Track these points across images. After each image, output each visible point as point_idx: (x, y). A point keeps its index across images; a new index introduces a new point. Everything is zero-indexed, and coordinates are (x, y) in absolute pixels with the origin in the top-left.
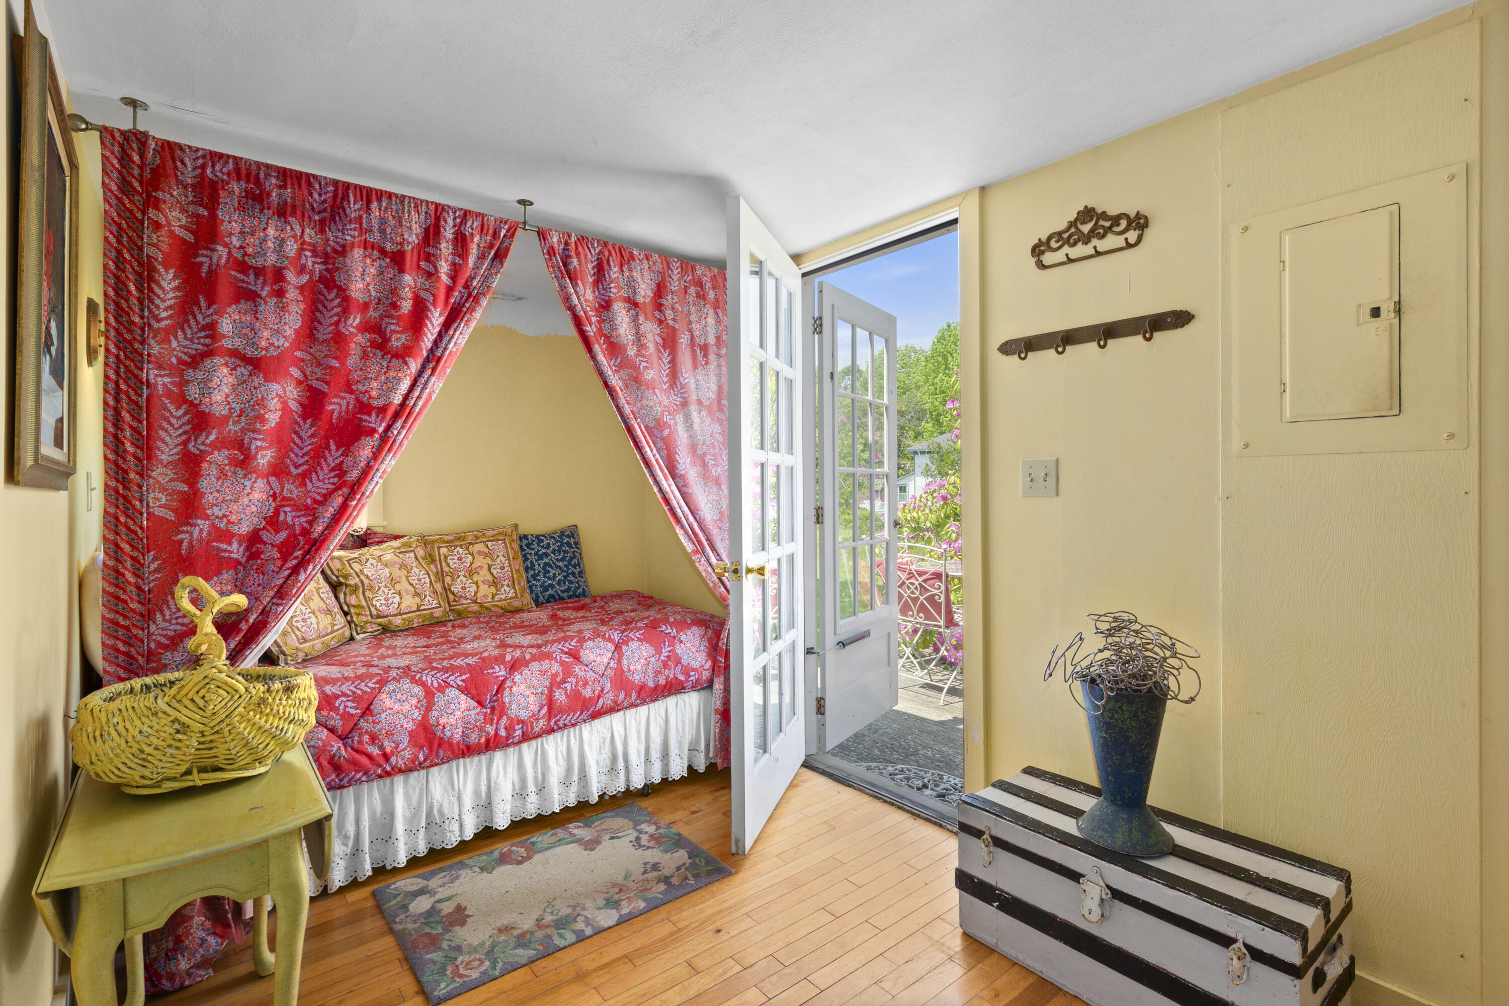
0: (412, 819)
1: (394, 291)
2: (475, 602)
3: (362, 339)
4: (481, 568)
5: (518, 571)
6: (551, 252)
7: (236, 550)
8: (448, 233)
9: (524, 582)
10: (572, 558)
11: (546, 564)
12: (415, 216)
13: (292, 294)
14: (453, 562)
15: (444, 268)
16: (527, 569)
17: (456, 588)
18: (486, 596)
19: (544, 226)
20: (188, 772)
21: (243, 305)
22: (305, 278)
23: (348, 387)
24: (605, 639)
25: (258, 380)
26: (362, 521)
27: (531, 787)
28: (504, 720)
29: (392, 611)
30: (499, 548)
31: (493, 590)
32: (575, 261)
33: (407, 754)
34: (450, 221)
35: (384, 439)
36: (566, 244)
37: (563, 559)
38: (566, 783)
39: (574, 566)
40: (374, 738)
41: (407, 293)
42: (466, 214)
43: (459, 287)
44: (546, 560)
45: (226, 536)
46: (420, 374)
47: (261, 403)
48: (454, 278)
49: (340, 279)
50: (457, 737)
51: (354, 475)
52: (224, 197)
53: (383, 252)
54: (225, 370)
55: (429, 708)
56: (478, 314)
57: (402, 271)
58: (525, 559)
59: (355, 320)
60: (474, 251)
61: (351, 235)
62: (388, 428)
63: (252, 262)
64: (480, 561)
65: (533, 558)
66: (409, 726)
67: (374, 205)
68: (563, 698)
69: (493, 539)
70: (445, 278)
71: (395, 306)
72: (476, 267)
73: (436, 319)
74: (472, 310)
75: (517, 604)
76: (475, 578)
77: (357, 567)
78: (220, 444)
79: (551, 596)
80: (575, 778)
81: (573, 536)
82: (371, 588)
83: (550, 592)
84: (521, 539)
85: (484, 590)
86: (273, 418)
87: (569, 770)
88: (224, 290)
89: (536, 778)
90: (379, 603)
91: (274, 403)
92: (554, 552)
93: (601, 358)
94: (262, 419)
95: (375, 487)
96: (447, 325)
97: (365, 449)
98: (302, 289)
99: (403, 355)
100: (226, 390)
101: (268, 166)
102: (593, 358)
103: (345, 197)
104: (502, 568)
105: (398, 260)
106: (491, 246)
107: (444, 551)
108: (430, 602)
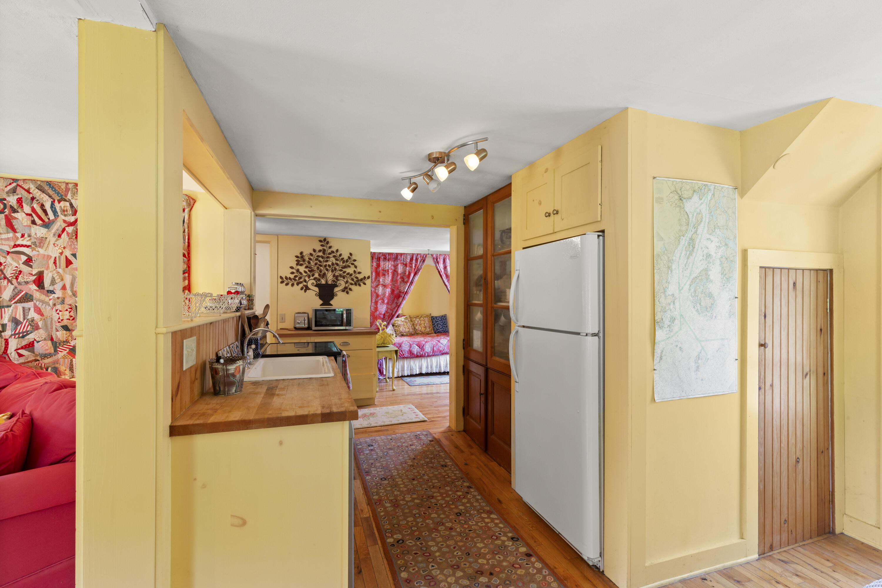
0: (408, 368)
1: (405, 271)
2: (421, 331)
3: (400, 280)
4: (422, 324)
5: (431, 325)
6: (434, 259)
7: (382, 316)
8: (414, 258)
9: (432, 328)
10: (444, 323)
11: (438, 324)
12: (409, 256)
13: (390, 274)
14: (416, 322)
15: (414, 265)
16: (433, 325)
17: (417, 328)
18: (423, 330)
19: (432, 253)
20: (382, 344)
21: (383, 277)
22: (392, 270)
23: (398, 289)
24: (446, 339)
25: (385, 289)
26: (400, 312)
27: (429, 367)
28: (424, 351)
29: (404, 332)
30: (426, 319)
31: (425, 329)
32: (439, 259)
33: (407, 355)
34: (415, 256)
35: (404, 297)
36: (437, 256)
37: (442, 323)
38: (436, 367)
39: (445, 325)
40: (401, 351)
41: (407, 271)
42: (418, 254)
43: (416, 268)
44: (438, 323)
45: (381, 314)
46: (409, 285)
47: (386, 292)
48: (415, 267)
49: (397, 270)
50: (415, 353)
51: (399, 304)
52: (381, 260)
53: (403, 264)
54: (381, 287)
55: (410, 347)
56: (420, 273)
57: (407, 267)
58: (433, 322)
59: (399, 277)
60: (419, 261)
61: (399, 262)
62: (404, 296)
63: (384, 269)
64: (422, 322)
65: (435, 322)
66: (407, 350)
67: (402, 256)
68: (436, 349)
69: (425, 317)
70: (414, 267)
71: (405, 273)
72: (419, 264)
73: (412, 275)
74: (418, 272)
75: (430, 333)
76: (421, 326)
77: (397, 322)
78: (380, 300)
79: (439, 332)
80: (438, 367)
81: (445, 317)
82: (400, 326)
83: (438, 331)
84: (432, 317)
85: (423, 328)
86: (387, 295)
87: (437, 365)
88: (381, 274)
89: (430, 365)
90: (401, 329)
91: (387, 292)
92: (440, 321)
93: (444, 279)
94: (386, 295)
95: (402, 306)
96: (414, 276)
97: (401, 299)
98: (391, 272)
99: (407, 282)
100: (381, 290)
101: (387, 253)
102: (442, 279)
103: (398, 256)
104: (427, 324)
105: (406, 265)
106: (422, 260)
107: (414, 319)
108: (411, 330)
